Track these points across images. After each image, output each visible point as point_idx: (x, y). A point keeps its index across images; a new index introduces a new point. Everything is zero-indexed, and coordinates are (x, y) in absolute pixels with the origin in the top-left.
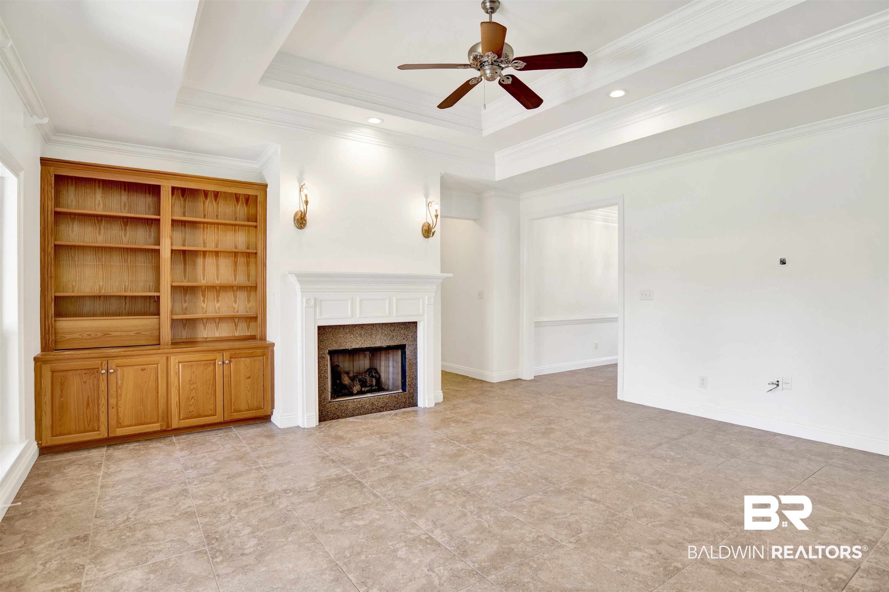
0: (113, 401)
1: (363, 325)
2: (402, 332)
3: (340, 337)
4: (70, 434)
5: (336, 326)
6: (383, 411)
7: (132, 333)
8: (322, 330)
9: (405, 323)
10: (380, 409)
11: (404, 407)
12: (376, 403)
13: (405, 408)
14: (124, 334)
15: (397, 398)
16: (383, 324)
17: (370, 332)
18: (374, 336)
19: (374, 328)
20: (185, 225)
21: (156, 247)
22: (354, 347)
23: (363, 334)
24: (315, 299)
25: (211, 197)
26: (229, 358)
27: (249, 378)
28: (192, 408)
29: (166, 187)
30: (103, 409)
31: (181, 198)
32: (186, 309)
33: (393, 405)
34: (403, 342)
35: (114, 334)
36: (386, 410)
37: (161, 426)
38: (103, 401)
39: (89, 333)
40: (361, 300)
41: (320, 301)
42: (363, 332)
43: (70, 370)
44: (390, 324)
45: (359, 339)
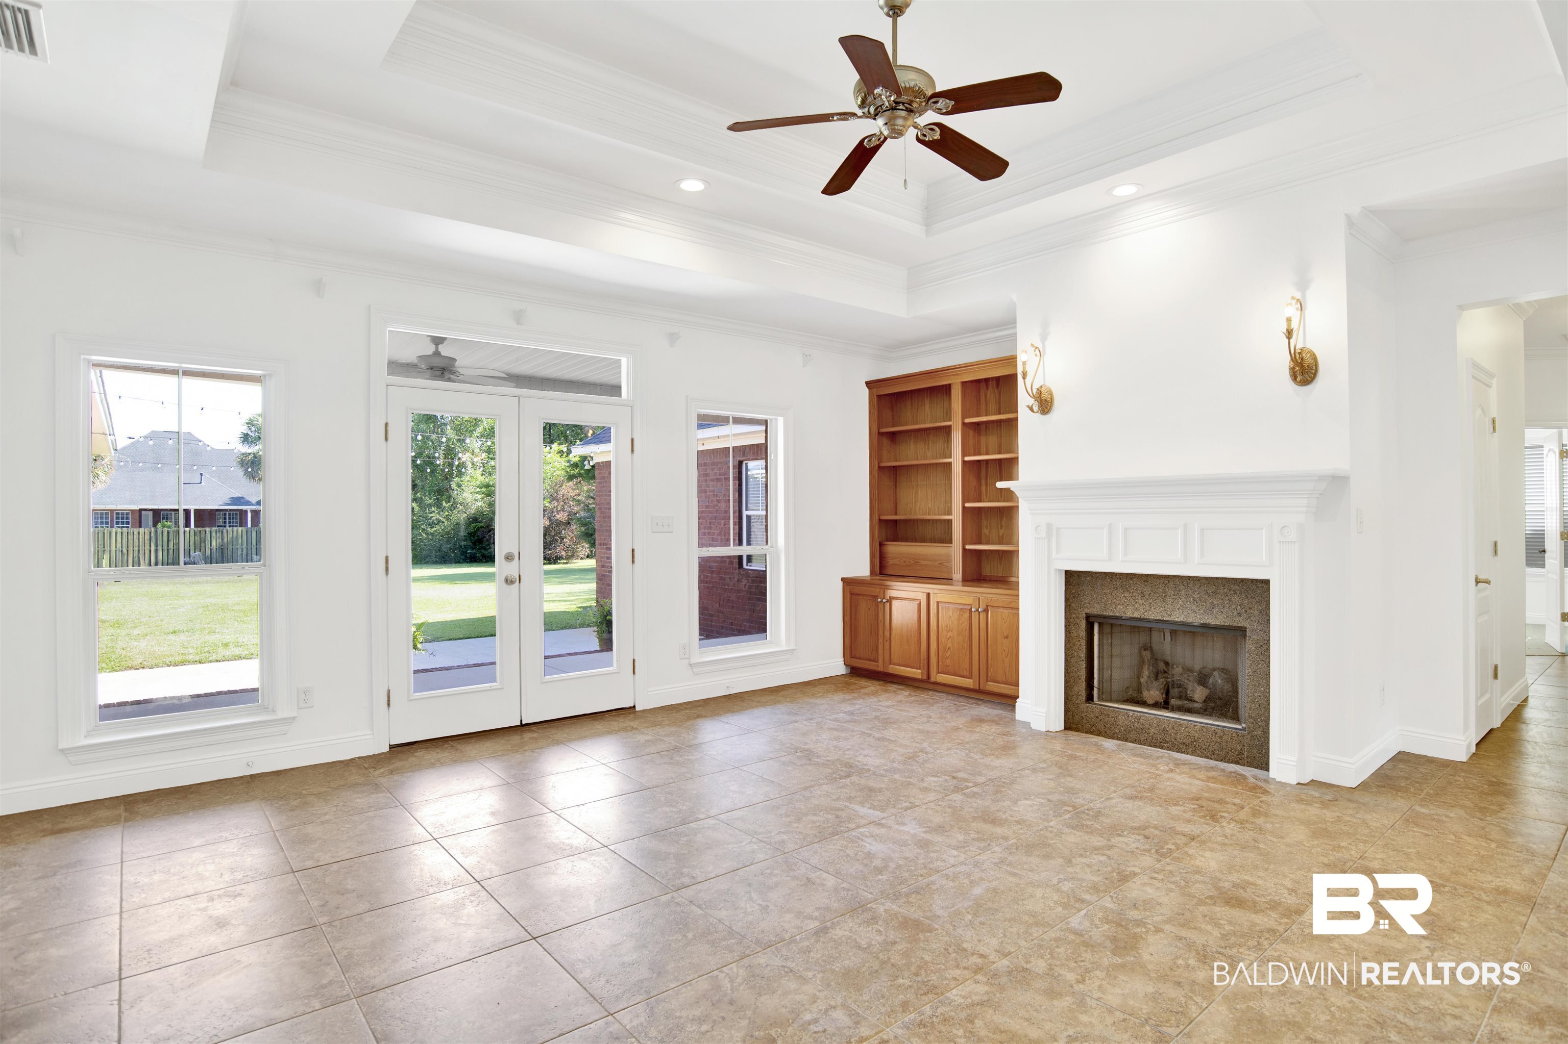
0: (887, 633)
1: (1147, 576)
2: (1236, 598)
3: (1105, 594)
4: (860, 659)
5: (1099, 572)
6: (1188, 753)
7: (936, 564)
8: (1073, 579)
9: (1242, 580)
10: (1181, 745)
11: (1237, 763)
12: (1171, 731)
13: (1239, 764)
14: (930, 563)
15: (1221, 737)
16: (1189, 578)
17: (1161, 590)
18: (1170, 601)
19: (1171, 585)
20: (1000, 426)
21: (948, 461)
22: (1129, 614)
23: (1146, 593)
24: (1049, 527)
26: (985, 607)
27: (1007, 637)
28: (948, 662)
29: (957, 384)
30: (881, 640)
31: (996, 390)
33: (1211, 748)
34: (1241, 622)
35: (923, 562)
36: (1193, 753)
37: (922, 673)
38: (881, 632)
39: (904, 560)
40: (1126, 529)
41: (1058, 529)
42: (1147, 590)
44: (1206, 578)
45: (1140, 601)
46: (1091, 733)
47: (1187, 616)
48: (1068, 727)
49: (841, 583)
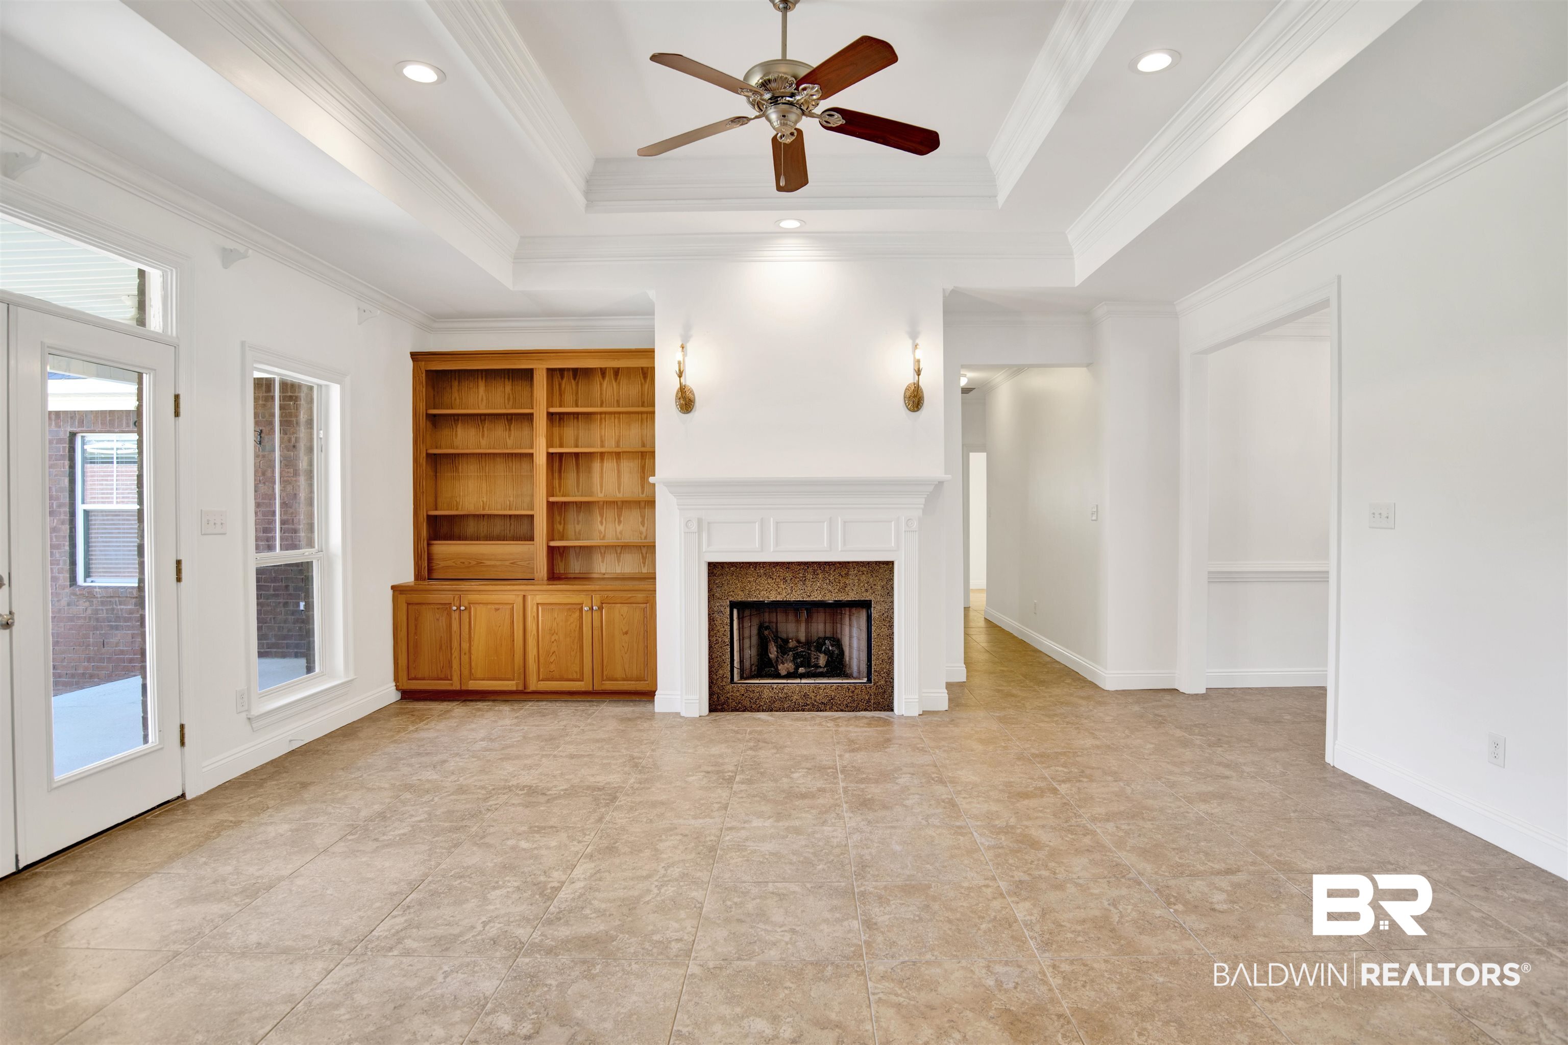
0: (465, 646)
1: (789, 563)
2: (863, 578)
3: (750, 582)
4: (424, 679)
5: (743, 563)
6: (826, 710)
7: (507, 563)
8: (715, 570)
9: (869, 563)
10: (820, 706)
11: (866, 710)
12: (812, 695)
13: (867, 710)
14: (498, 563)
15: (853, 692)
16: (826, 563)
17: (801, 575)
18: (808, 583)
19: (810, 570)
20: (578, 418)
21: (530, 451)
22: (772, 598)
23: (788, 579)
24: (700, 521)
25: (610, 375)
26: (599, 604)
27: (626, 633)
28: (552, 667)
29: (541, 369)
30: (456, 654)
31: (573, 381)
32: (580, 533)
33: (845, 703)
34: (866, 596)
35: (488, 563)
36: (831, 710)
37: (517, 685)
38: (455, 644)
39: (463, 561)
40: (777, 523)
41: (709, 523)
42: (789, 576)
43: (424, 604)
44: (840, 563)
45: (782, 586)
46: (737, 710)
47: (824, 596)
48: (713, 708)
49: (390, 592)
